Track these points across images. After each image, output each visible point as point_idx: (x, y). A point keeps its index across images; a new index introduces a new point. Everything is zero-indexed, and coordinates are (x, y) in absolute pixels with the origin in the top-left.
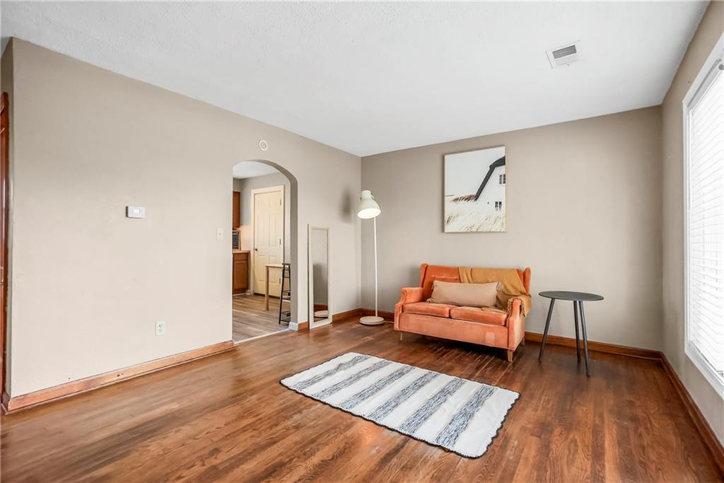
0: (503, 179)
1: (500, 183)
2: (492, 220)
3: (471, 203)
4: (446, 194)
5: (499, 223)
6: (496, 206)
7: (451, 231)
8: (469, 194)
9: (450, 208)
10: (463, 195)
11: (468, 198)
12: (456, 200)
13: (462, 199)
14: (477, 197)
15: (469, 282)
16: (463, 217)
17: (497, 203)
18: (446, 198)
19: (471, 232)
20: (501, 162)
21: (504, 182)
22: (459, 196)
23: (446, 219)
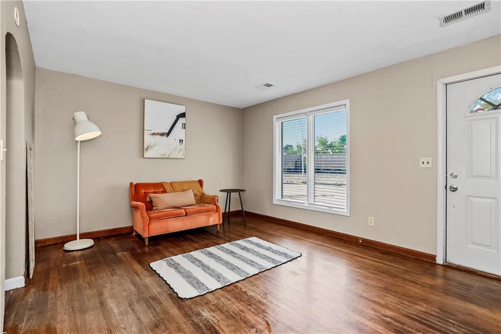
0: (184, 126)
1: (183, 128)
2: (178, 150)
3: (164, 138)
4: (145, 129)
5: (181, 153)
6: (180, 142)
7: (149, 157)
8: (163, 132)
9: (148, 139)
10: (159, 132)
11: (162, 134)
12: (153, 134)
13: (158, 134)
14: (168, 134)
15: (172, 192)
16: (158, 147)
17: (180, 140)
18: (145, 132)
19: (164, 158)
20: (183, 115)
21: (185, 128)
22: (156, 132)
23: (145, 147)
